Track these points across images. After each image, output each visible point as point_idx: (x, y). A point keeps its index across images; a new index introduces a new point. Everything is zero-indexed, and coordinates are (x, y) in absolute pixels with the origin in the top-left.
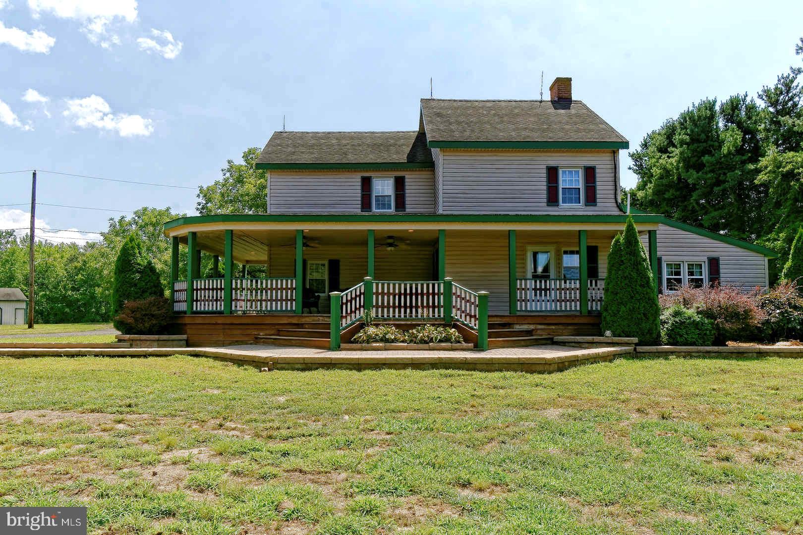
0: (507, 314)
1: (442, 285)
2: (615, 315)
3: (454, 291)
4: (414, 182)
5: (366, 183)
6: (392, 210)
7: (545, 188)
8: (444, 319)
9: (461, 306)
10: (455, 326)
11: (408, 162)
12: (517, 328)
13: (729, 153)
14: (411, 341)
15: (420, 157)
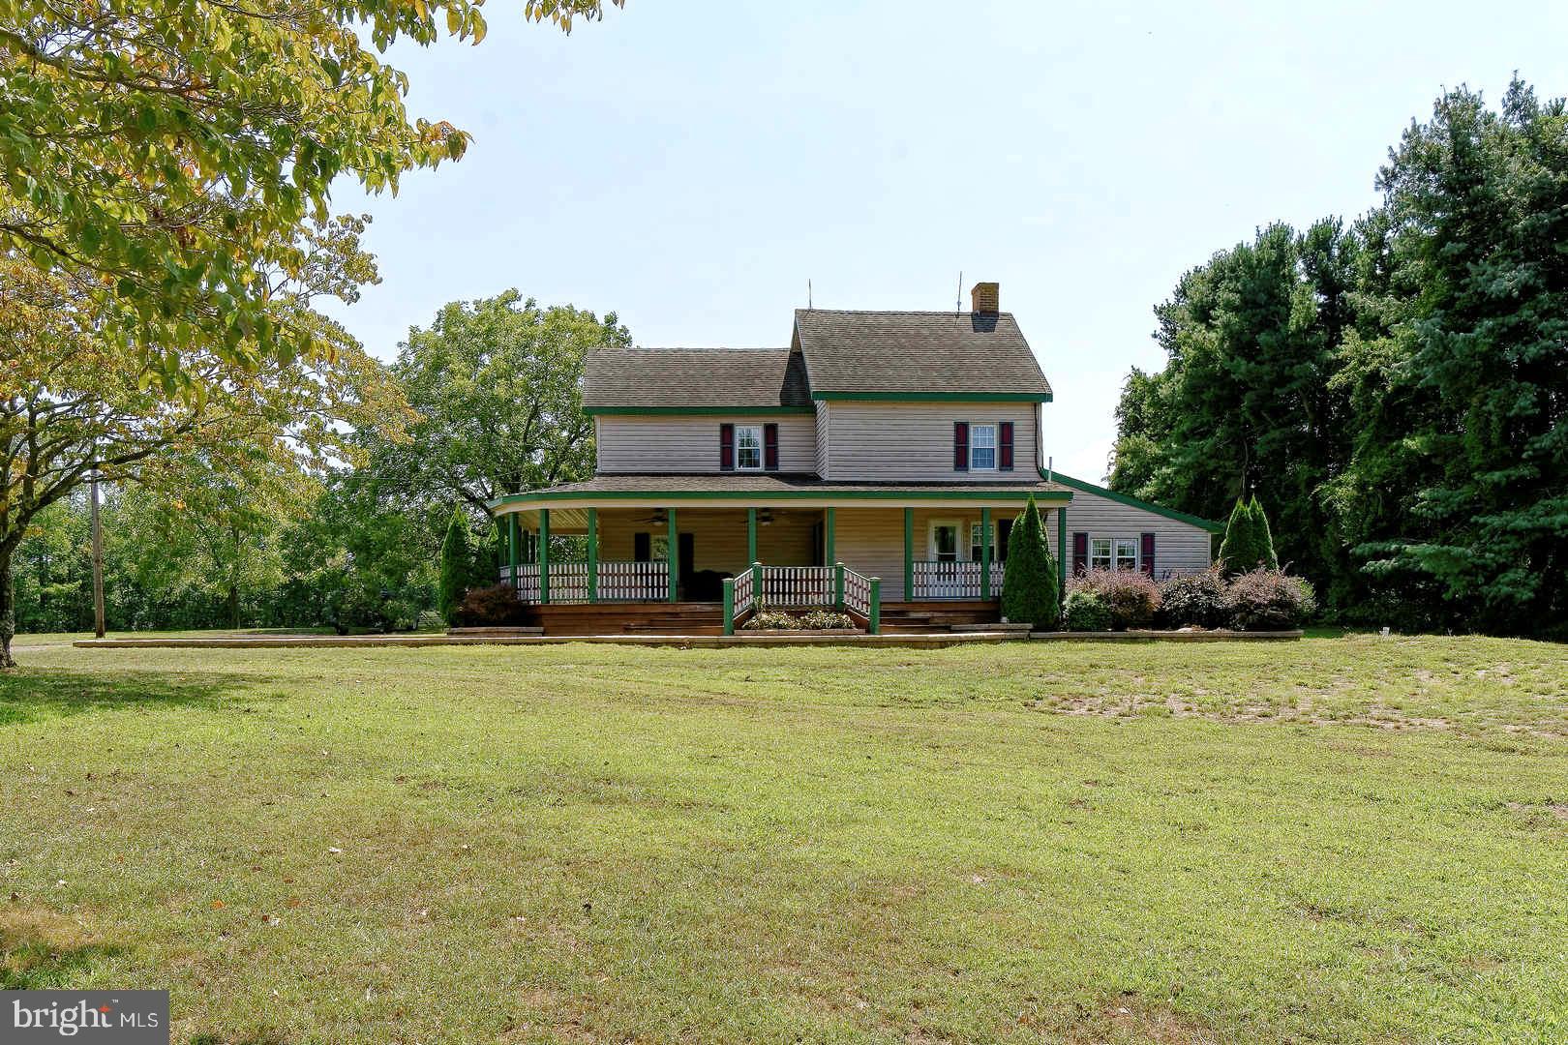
0: (903, 600)
1: (833, 570)
2: (1012, 601)
3: (846, 577)
4: (789, 431)
5: (727, 432)
6: (761, 468)
7: (952, 448)
8: (835, 605)
9: (853, 592)
10: (847, 613)
11: (783, 405)
12: (913, 615)
13: (1299, 330)
14: (803, 627)
15: (797, 399)
